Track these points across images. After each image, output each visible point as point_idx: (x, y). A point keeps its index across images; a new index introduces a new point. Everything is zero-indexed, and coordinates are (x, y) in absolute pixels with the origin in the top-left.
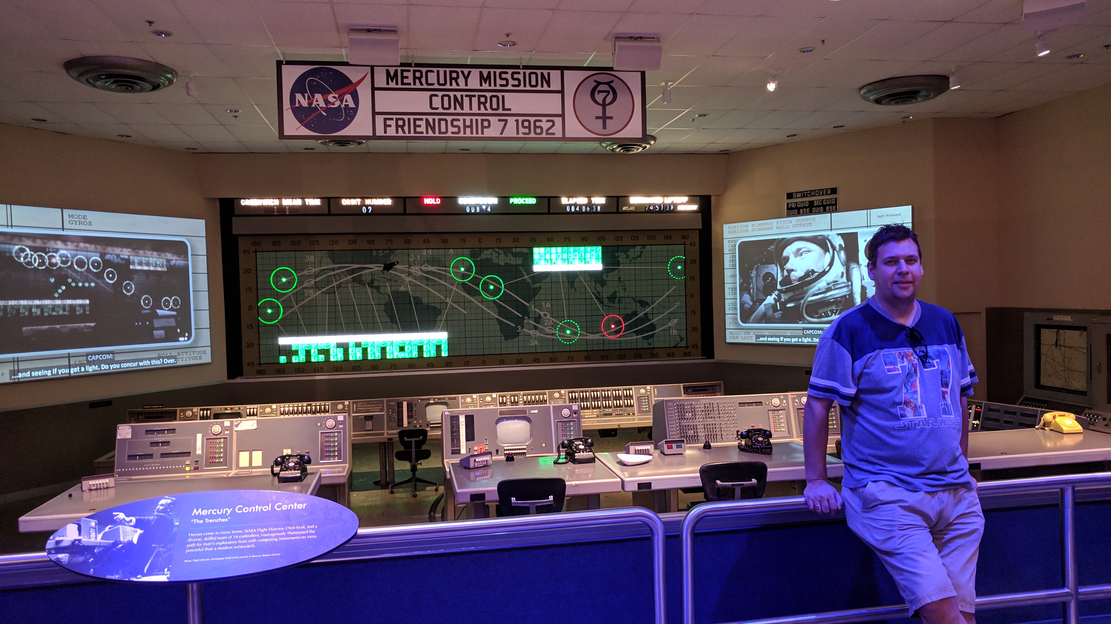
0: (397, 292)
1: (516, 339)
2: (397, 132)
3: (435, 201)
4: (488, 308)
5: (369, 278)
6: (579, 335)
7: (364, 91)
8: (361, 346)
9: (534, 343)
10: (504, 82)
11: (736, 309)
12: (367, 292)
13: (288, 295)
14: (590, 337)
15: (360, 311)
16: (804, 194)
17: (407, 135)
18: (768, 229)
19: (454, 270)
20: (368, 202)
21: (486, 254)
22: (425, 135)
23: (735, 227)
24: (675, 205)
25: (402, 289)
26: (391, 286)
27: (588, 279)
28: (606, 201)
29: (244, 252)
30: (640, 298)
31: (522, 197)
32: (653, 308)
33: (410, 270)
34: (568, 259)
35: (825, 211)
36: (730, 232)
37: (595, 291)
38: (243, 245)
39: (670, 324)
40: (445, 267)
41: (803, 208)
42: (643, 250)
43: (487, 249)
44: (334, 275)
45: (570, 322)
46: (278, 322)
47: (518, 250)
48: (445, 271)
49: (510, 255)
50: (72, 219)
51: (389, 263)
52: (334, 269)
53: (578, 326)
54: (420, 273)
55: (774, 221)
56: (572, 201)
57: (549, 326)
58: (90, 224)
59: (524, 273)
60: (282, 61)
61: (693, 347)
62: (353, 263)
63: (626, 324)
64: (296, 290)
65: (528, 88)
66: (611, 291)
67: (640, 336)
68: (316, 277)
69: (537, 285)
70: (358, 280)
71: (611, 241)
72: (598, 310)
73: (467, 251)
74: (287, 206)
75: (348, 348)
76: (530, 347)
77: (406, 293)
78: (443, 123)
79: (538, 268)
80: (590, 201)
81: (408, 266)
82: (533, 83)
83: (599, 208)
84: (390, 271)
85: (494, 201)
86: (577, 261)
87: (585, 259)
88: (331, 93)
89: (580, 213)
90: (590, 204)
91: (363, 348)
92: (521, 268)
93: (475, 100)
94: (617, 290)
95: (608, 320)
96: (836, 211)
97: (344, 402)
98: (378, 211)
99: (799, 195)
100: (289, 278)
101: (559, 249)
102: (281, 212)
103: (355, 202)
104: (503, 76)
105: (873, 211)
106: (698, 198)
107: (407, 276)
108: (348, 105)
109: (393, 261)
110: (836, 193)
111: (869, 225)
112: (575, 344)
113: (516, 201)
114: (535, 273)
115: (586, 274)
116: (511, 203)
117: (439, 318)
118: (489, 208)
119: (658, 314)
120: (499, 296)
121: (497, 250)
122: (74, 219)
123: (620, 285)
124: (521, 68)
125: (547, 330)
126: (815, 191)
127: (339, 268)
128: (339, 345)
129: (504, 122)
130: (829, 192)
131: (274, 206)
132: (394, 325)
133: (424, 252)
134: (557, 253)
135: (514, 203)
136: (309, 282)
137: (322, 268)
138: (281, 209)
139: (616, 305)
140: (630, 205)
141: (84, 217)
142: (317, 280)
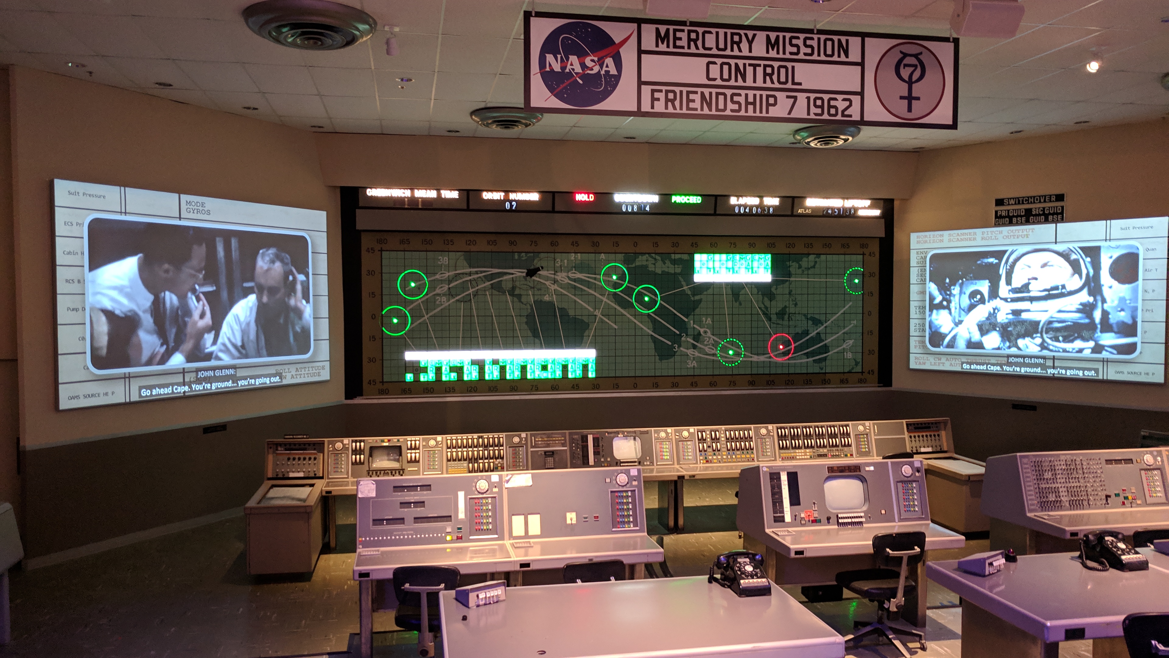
0: (541, 301)
1: (672, 360)
2: (666, 108)
3: (589, 198)
4: (641, 322)
5: (510, 285)
6: (742, 356)
7: (628, 54)
8: (498, 364)
9: (692, 364)
10: (795, 50)
11: (924, 330)
12: (507, 302)
13: (415, 304)
14: (755, 358)
15: (498, 323)
16: (1019, 201)
17: (678, 111)
18: (970, 240)
19: (605, 278)
20: (512, 196)
21: (641, 260)
22: (699, 112)
23: (926, 236)
24: (856, 209)
25: (547, 298)
26: (534, 295)
27: (755, 291)
28: (781, 202)
29: (368, 250)
30: (812, 315)
31: (685, 195)
32: (826, 327)
33: (556, 277)
34: (733, 268)
35: (1046, 221)
36: (918, 242)
37: (763, 306)
38: (366, 242)
39: (844, 346)
40: (595, 274)
41: (1017, 217)
42: (817, 259)
43: (643, 254)
44: (470, 280)
45: (733, 341)
46: (405, 333)
47: (678, 256)
48: (595, 279)
49: (667, 262)
50: (189, 207)
51: (532, 267)
52: (470, 274)
53: (742, 346)
54: (567, 281)
55: (979, 231)
56: (743, 201)
57: (709, 345)
58: (208, 212)
59: (683, 283)
60: (531, 12)
61: (869, 373)
62: (492, 268)
63: (797, 344)
64: (426, 297)
65: (823, 58)
66: (780, 305)
67: (811, 359)
68: (450, 281)
69: (697, 298)
70: (497, 288)
71: (782, 248)
72: (765, 327)
73: (621, 256)
74: (420, 198)
75: (484, 365)
76: (688, 368)
77: (551, 304)
78: (721, 98)
79: (699, 277)
80: (761, 202)
81: (553, 272)
82: (829, 52)
83: (771, 210)
84: (533, 278)
85: (655, 199)
86: (743, 270)
87: (752, 268)
88: (588, 55)
89: (750, 214)
90: (761, 206)
91: (500, 366)
92: (680, 278)
93: (760, 71)
94: (788, 306)
95: (776, 339)
96: (1062, 220)
97: (521, 434)
98: (524, 207)
99: (1012, 202)
100: (418, 283)
101: (724, 256)
102: (413, 205)
103: (497, 196)
104: (794, 41)
105: (1114, 222)
106: (882, 202)
107: (552, 284)
108: (609, 71)
109: (537, 266)
110: (1063, 200)
111: (1108, 238)
112: (738, 367)
113: (677, 199)
114: (695, 283)
115: (753, 286)
116: (673, 201)
117: (586, 334)
118: (648, 206)
119: (832, 334)
120: (654, 310)
121: (653, 255)
122: (191, 207)
123: (791, 300)
124: (815, 32)
125: (707, 349)
126: (1034, 197)
127: (477, 273)
128: (474, 362)
129: (793, 100)
130: (1053, 199)
131: (405, 197)
132: (537, 340)
133: (572, 256)
134: (720, 261)
135: (677, 202)
136: (442, 287)
137: (457, 272)
138: (413, 200)
139: (786, 323)
140: (806, 208)
141: (203, 205)
142: (450, 286)
